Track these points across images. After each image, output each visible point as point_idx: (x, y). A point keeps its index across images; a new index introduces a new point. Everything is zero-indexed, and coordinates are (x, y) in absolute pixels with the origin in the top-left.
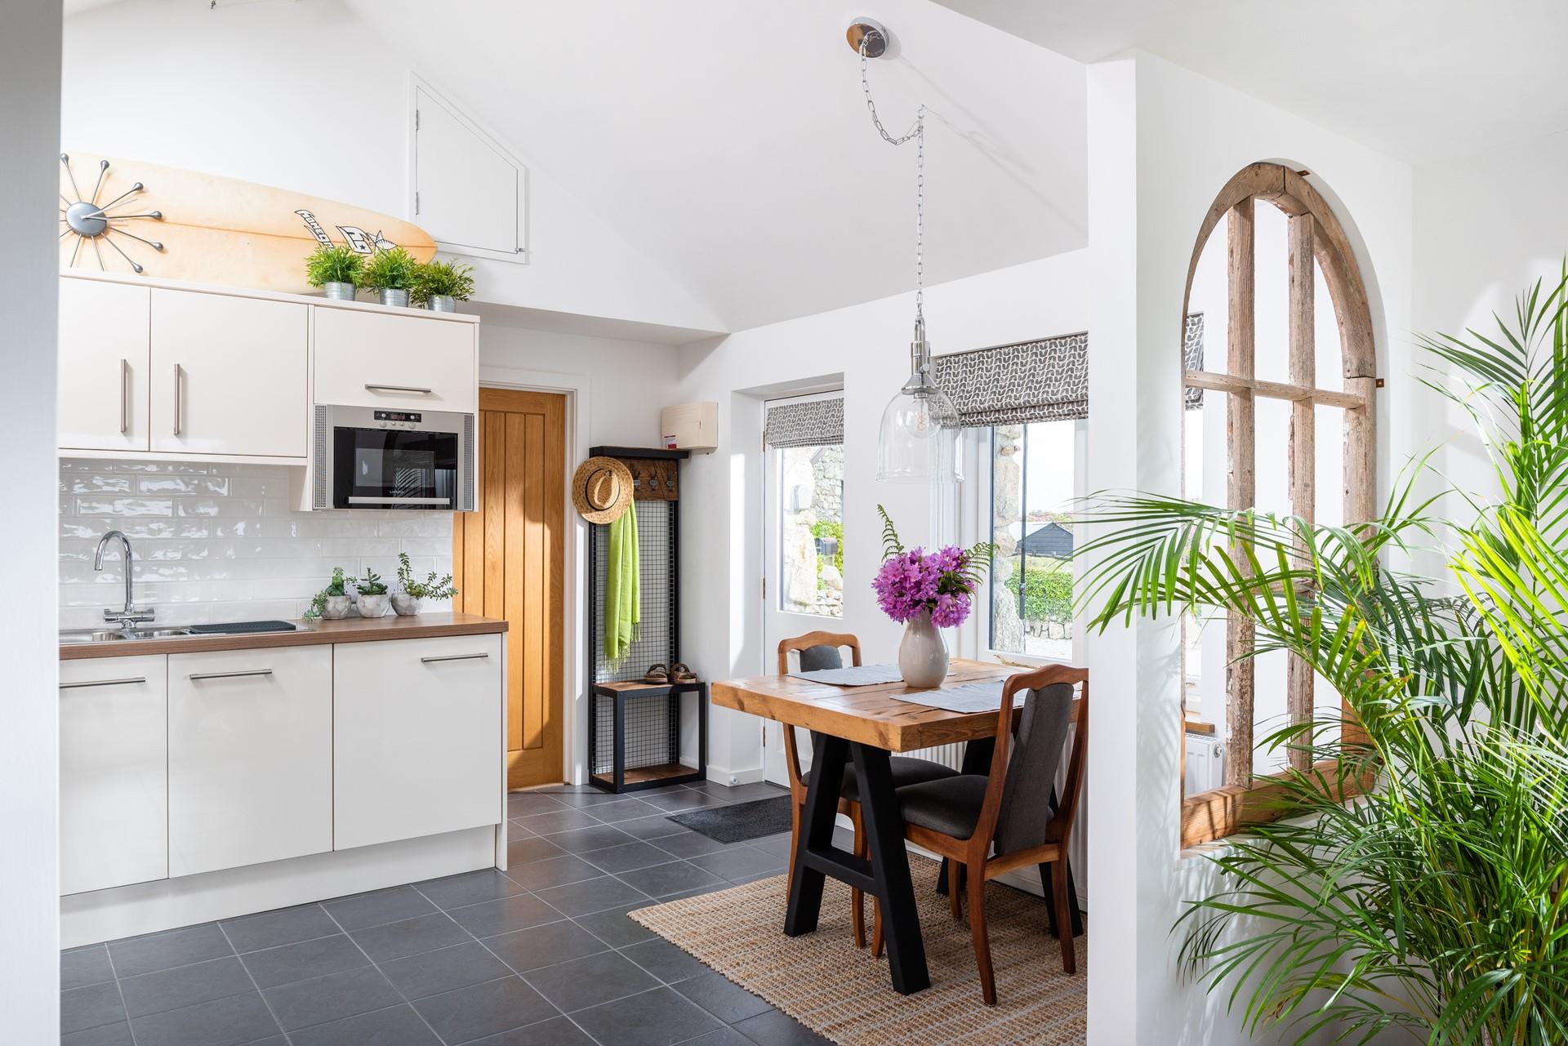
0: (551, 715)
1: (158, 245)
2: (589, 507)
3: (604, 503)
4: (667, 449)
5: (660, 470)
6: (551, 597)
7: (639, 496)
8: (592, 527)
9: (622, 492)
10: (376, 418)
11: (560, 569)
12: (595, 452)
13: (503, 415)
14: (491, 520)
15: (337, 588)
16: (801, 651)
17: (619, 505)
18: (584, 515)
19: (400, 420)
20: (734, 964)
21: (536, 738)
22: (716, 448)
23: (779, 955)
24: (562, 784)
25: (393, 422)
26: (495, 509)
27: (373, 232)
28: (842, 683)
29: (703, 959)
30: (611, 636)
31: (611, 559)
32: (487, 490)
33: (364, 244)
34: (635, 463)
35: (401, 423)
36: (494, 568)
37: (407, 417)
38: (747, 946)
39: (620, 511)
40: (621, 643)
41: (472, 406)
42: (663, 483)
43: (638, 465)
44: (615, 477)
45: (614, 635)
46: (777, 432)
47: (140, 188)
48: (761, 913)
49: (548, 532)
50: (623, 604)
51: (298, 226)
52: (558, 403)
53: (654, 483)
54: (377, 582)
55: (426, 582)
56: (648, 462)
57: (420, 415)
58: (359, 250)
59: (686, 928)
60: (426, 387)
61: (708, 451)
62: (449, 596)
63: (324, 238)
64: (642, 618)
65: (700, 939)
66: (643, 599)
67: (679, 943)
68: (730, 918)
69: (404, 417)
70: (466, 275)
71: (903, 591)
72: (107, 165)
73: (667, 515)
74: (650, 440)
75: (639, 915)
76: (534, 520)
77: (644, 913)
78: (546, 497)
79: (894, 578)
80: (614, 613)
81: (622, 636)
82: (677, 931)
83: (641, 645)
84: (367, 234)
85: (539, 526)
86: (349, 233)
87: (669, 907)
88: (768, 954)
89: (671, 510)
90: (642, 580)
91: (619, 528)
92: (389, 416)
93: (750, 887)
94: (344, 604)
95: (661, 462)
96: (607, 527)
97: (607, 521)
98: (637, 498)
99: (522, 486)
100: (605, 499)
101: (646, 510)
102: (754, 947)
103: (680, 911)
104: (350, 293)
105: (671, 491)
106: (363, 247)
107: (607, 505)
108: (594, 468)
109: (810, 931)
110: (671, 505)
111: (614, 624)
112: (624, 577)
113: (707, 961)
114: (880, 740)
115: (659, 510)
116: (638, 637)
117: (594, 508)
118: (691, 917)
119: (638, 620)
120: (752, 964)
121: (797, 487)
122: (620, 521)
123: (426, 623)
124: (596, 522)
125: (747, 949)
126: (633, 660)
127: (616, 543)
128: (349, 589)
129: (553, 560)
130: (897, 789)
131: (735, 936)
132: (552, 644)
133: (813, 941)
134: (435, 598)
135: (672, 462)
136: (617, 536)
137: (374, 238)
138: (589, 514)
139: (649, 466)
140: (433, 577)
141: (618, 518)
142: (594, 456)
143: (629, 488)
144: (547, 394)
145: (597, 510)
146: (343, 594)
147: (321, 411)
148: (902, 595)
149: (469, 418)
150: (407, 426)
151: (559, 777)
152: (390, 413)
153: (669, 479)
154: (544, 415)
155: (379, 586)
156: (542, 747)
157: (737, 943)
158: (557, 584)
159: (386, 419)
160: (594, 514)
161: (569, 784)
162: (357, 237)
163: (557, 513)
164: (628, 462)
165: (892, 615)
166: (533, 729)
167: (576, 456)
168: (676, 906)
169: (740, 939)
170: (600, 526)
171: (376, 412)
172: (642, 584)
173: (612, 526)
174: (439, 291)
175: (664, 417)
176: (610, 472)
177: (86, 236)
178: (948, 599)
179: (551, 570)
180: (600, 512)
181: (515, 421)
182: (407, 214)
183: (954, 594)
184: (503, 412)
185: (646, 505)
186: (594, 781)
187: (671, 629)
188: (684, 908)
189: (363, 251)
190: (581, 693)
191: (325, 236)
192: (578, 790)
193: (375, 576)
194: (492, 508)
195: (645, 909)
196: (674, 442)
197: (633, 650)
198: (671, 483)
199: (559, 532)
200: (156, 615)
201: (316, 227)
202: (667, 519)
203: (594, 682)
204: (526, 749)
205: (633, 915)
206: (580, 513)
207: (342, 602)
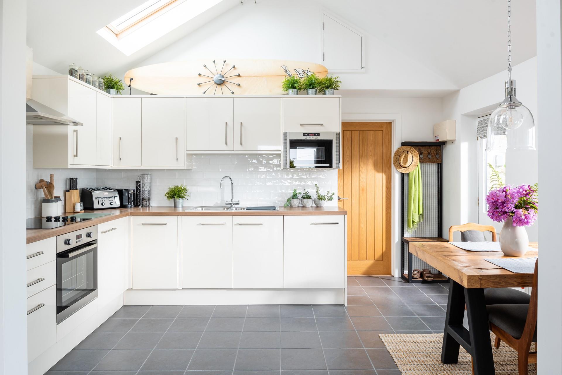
0: (386, 248)
1: (238, 84)
2: (400, 167)
3: (405, 164)
4: (436, 141)
5: (433, 151)
6: (386, 202)
7: (422, 161)
8: (402, 174)
9: (414, 160)
10: (304, 136)
11: (390, 191)
12: (403, 144)
13: (366, 131)
14: (362, 172)
15: (295, 196)
16: (462, 232)
17: (413, 166)
18: (398, 170)
19: (312, 136)
20: (408, 369)
21: (380, 257)
22: (455, 140)
23: (431, 370)
24: (390, 276)
25: (309, 137)
26: (363, 168)
27: (306, 69)
28: (467, 249)
29: (397, 363)
30: (409, 219)
31: (410, 188)
32: (360, 160)
33: (303, 74)
34: (421, 148)
35: (312, 137)
36: (363, 190)
37: (314, 135)
38: (420, 362)
39: (413, 168)
40: (413, 222)
41: (339, 129)
42: (434, 156)
43: (423, 149)
44: (410, 154)
45: (410, 218)
46: (481, 131)
47: (234, 67)
48: (436, 349)
49: (384, 176)
50: (414, 206)
51: (281, 72)
52: (389, 125)
53: (430, 156)
54: (308, 194)
55: (326, 195)
56: (426, 147)
57: (319, 134)
58: (301, 76)
59: (399, 347)
60: (321, 123)
61: (452, 142)
62: (331, 200)
63: (290, 74)
64: (423, 212)
65: (402, 353)
66: (423, 204)
67: (391, 353)
68: (421, 347)
69: (313, 135)
70: (337, 80)
71: (497, 206)
72: (225, 61)
73: (436, 169)
74: (429, 138)
75: (383, 337)
76: (379, 172)
77: (385, 336)
78: (384, 162)
79: (492, 200)
80: (411, 209)
81: (414, 219)
82: (394, 347)
83: (423, 223)
84: (304, 70)
85: (381, 174)
86: (298, 71)
87: (398, 336)
88: (427, 368)
89: (438, 167)
90: (423, 196)
91: (413, 175)
92: (308, 135)
93: (439, 336)
94: (297, 202)
95: (433, 147)
96: (408, 174)
97: (408, 172)
98: (421, 162)
99: (374, 158)
100: (405, 163)
101: (425, 167)
102: (423, 363)
103: (401, 339)
104: (296, 92)
105: (438, 159)
106: (302, 75)
107: (407, 165)
108: (402, 150)
109: (454, 363)
110: (438, 165)
111: (410, 214)
112: (415, 195)
113: (398, 364)
114: (460, 280)
115: (432, 167)
116: (421, 220)
117: (402, 167)
118: (404, 343)
119: (421, 213)
120: (417, 371)
121: (496, 156)
122: (413, 172)
123: (326, 210)
124: (404, 173)
125: (419, 363)
126: (419, 229)
127: (412, 181)
128: (300, 196)
129: (387, 187)
130: (486, 305)
131: (417, 356)
132: (387, 220)
133: (453, 368)
134: (326, 201)
135: (438, 147)
136: (412, 178)
137: (306, 72)
138: (400, 169)
139: (428, 149)
140: (328, 193)
141: (413, 170)
142: (402, 146)
143: (417, 159)
144: (384, 122)
145: (403, 167)
146: (297, 198)
147: (285, 134)
148: (497, 208)
149: (337, 134)
150: (314, 138)
151: (390, 273)
152: (309, 133)
153: (437, 154)
154: (383, 131)
155: (308, 195)
156: (382, 260)
157: (416, 359)
158: (388, 197)
159: (307, 136)
160: (402, 169)
161: (393, 276)
162: (301, 72)
163: (388, 168)
164: (418, 148)
165: (492, 218)
166: (379, 253)
167: (396, 146)
168: (401, 336)
169: (419, 358)
170: (406, 174)
171: (304, 134)
172: (423, 198)
173: (410, 174)
174: (327, 87)
175: (435, 129)
176: (408, 152)
177: (218, 84)
178: (521, 211)
179: (386, 191)
180: (405, 168)
181: (371, 134)
182: (320, 62)
183: (527, 209)
184: (366, 130)
185: (427, 165)
186: (403, 277)
187: (438, 217)
188: (404, 338)
189: (302, 77)
190: (398, 240)
191: (290, 73)
192: (397, 280)
193: (307, 192)
194: (362, 167)
195: (387, 335)
196: (438, 139)
197: (419, 225)
198: (438, 156)
199: (389, 176)
200: (240, 203)
201: (287, 71)
202: (436, 171)
203: (403, 237)
204: (376, 260)
205: (381, 336)
206: (396, 169)
207: (296, 201)
